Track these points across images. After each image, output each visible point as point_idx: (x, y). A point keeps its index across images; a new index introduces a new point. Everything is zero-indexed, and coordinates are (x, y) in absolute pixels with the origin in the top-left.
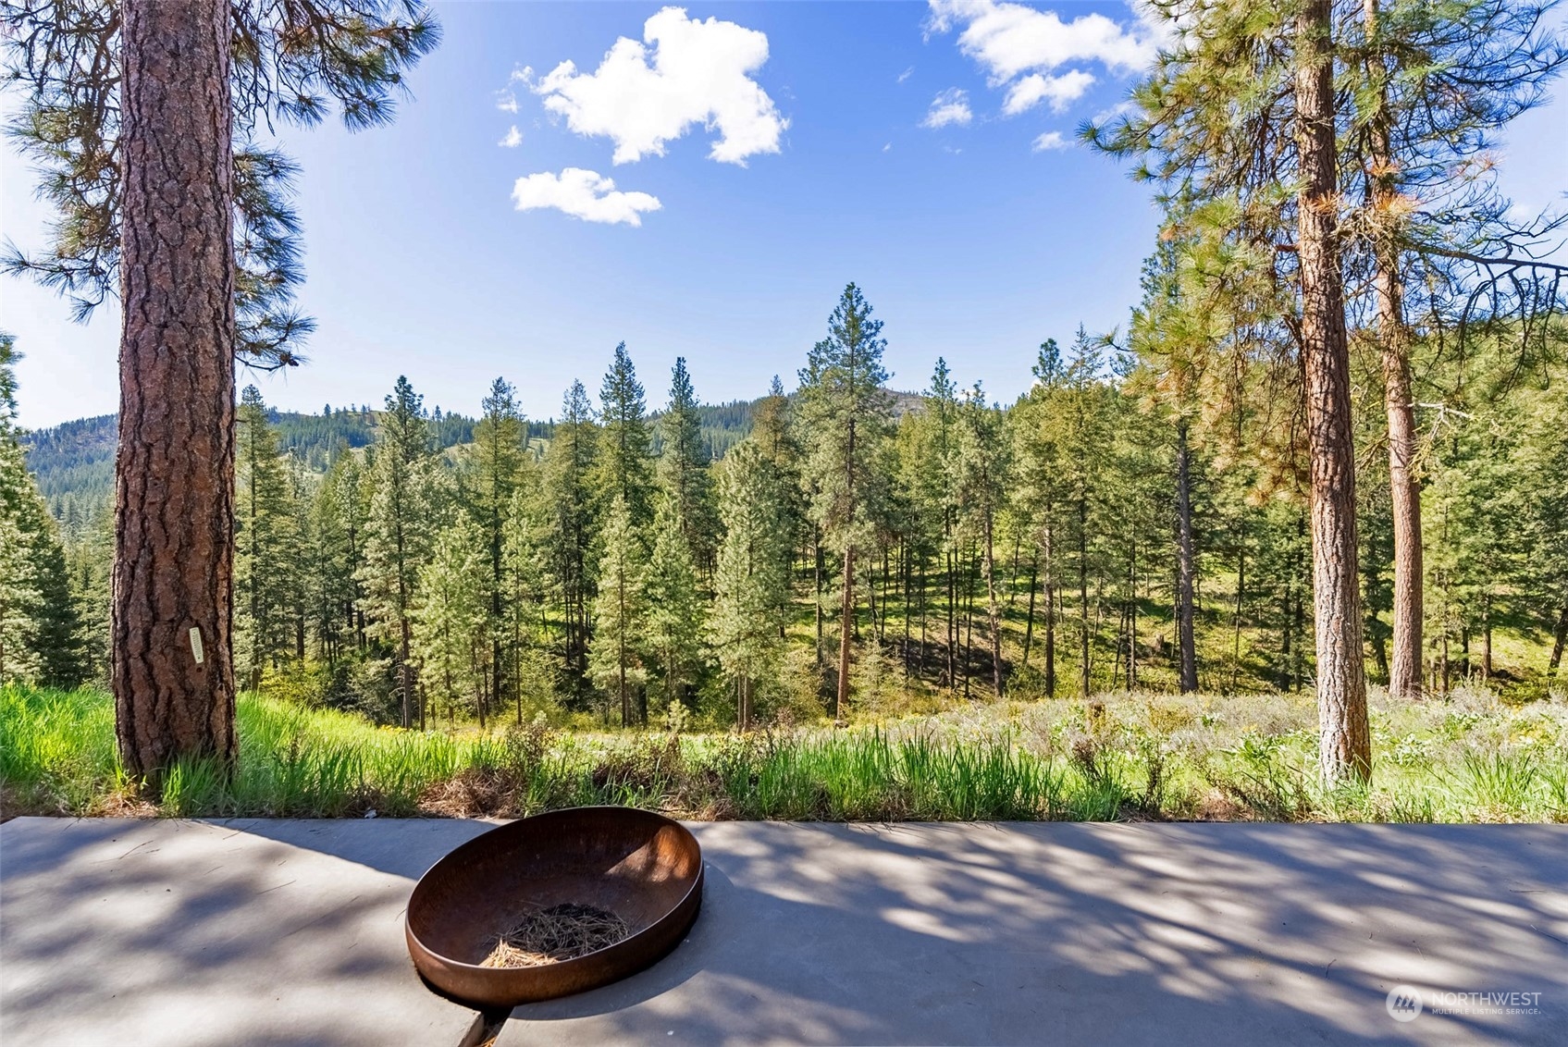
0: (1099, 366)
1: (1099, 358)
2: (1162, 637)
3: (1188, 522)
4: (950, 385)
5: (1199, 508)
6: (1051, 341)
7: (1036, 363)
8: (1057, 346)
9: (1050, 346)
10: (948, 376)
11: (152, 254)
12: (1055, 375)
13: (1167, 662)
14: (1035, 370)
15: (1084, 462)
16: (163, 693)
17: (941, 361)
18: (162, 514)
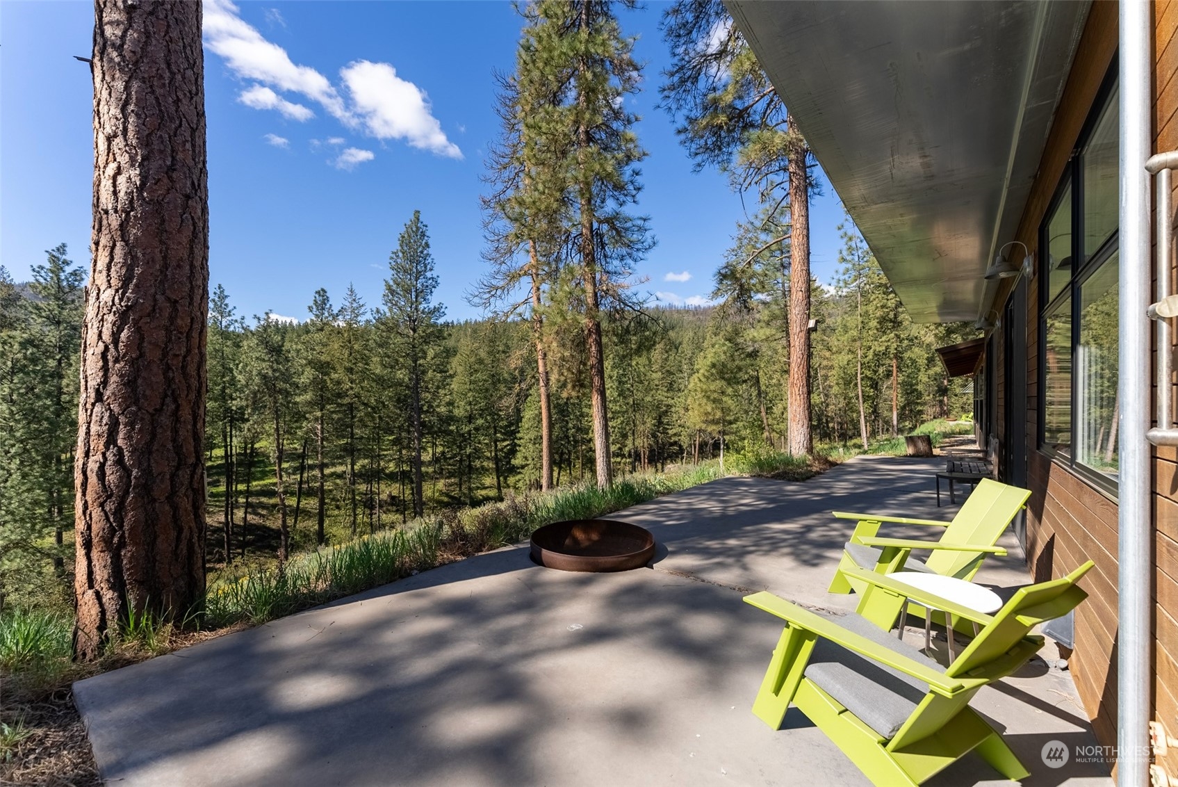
0: (364, 313)
1: (363, 308)
2: (390, 492)
3: (419, 417)
4: (230, 308)
5: (425, 408)
6: (323, 290)
7: (311, 304)
8: (328, 294)
9: (322, 293)
10: (227, 301)
11: (176, 129)
12: (326, 314)
13: (395, 508)
14: (310, 309)
15: (354, 377)
16: (186, 533)
17: (220, 287)
18: (184, 367)
